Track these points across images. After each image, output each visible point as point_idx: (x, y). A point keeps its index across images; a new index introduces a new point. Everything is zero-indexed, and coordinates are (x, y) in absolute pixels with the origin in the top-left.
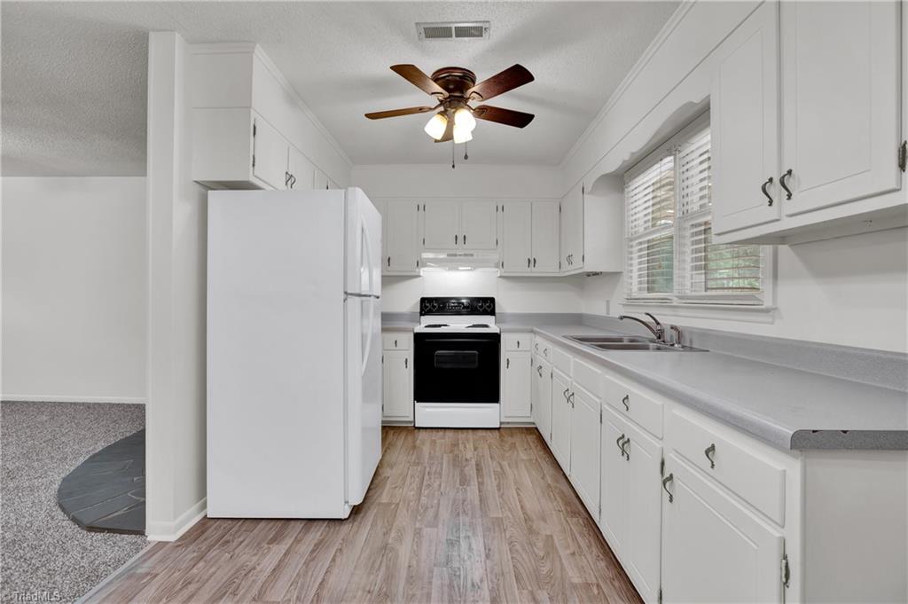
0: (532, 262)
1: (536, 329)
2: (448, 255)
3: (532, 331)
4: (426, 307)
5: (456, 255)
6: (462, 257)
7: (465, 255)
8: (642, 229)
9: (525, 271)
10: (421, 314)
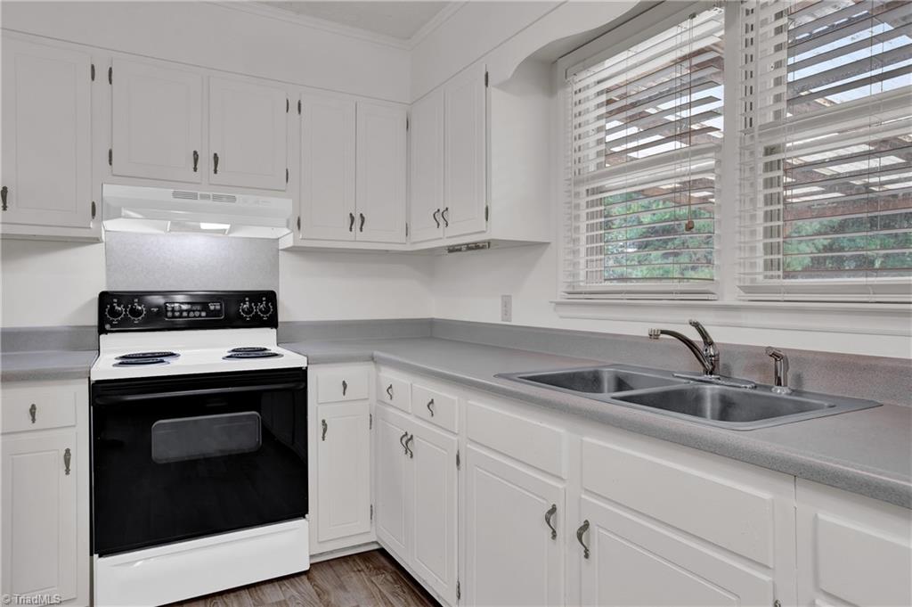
0: (357, 221)
1: (376, 353)
2: (175, 195)
3: (372, 359)
4: (114, 313)
5: (194, 196)
6: (209, 202)
7: (216, 198)
8: (592, 168)
9: (344, 238)
10: (102, 330)
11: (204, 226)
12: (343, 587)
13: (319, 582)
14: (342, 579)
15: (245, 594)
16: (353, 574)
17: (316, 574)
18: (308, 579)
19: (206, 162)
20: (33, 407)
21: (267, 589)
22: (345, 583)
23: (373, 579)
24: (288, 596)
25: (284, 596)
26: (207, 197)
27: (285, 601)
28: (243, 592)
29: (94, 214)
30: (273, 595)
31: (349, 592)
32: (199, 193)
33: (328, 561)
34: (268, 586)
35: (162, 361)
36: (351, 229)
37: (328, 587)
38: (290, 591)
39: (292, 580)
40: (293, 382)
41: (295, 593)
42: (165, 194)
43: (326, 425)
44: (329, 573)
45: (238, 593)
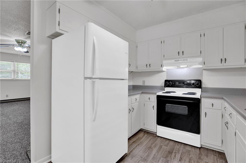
11: (181, 66)
12: (207, 156)
13: (202, 152)
14: (209, 154)
15: (183, 145)
16: (212, 155)
17: (202, 149)
18: (199, 150)
19: (181, 53)
20: (149, 98)
21: (188, 146)
22: (208, 156)
23: (218, 159)
24: (192, 150)
25: (191, 149)
26: (181, 60)
27: (190, 151)
28: (183, 144)
29: (161, 66)
30: (188, 148)
31: (208, 158)
32: (180, 60)
33: (208, 148)
34: (189, 146)
35: (170, 93)
36: (221, 63)
37: (203, 154)
38: (193, 149)
39: (195, 147)
40: (196, 101)
41: (194, 150)
42: (173, 61)
43: (206, 114)
44: (206, 151)
45: (182, 144)
